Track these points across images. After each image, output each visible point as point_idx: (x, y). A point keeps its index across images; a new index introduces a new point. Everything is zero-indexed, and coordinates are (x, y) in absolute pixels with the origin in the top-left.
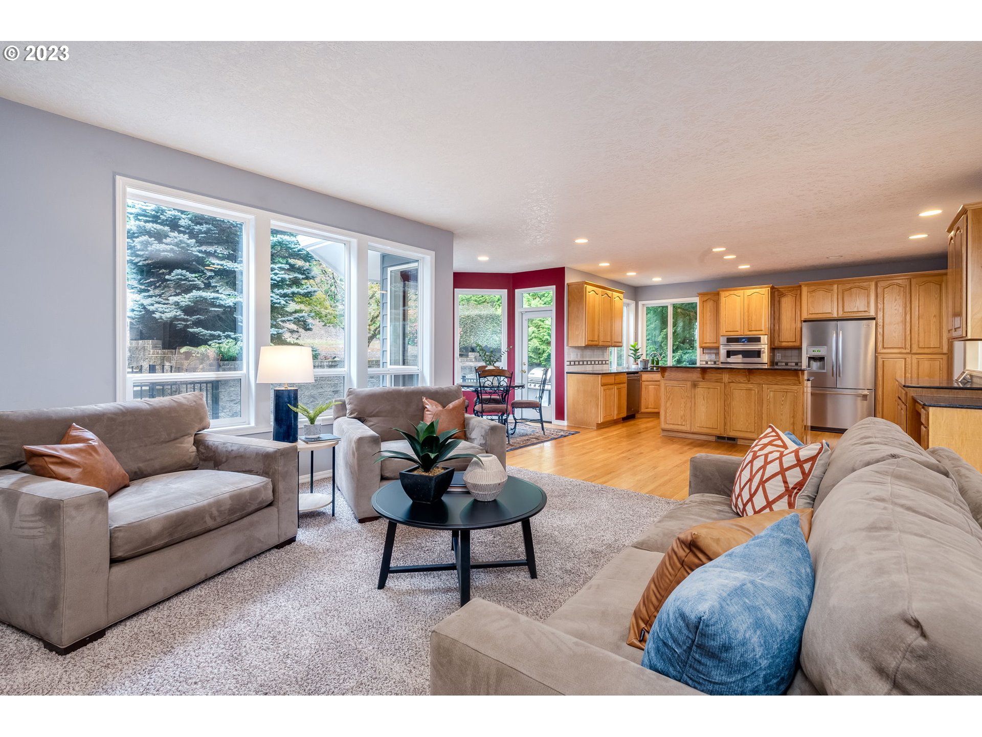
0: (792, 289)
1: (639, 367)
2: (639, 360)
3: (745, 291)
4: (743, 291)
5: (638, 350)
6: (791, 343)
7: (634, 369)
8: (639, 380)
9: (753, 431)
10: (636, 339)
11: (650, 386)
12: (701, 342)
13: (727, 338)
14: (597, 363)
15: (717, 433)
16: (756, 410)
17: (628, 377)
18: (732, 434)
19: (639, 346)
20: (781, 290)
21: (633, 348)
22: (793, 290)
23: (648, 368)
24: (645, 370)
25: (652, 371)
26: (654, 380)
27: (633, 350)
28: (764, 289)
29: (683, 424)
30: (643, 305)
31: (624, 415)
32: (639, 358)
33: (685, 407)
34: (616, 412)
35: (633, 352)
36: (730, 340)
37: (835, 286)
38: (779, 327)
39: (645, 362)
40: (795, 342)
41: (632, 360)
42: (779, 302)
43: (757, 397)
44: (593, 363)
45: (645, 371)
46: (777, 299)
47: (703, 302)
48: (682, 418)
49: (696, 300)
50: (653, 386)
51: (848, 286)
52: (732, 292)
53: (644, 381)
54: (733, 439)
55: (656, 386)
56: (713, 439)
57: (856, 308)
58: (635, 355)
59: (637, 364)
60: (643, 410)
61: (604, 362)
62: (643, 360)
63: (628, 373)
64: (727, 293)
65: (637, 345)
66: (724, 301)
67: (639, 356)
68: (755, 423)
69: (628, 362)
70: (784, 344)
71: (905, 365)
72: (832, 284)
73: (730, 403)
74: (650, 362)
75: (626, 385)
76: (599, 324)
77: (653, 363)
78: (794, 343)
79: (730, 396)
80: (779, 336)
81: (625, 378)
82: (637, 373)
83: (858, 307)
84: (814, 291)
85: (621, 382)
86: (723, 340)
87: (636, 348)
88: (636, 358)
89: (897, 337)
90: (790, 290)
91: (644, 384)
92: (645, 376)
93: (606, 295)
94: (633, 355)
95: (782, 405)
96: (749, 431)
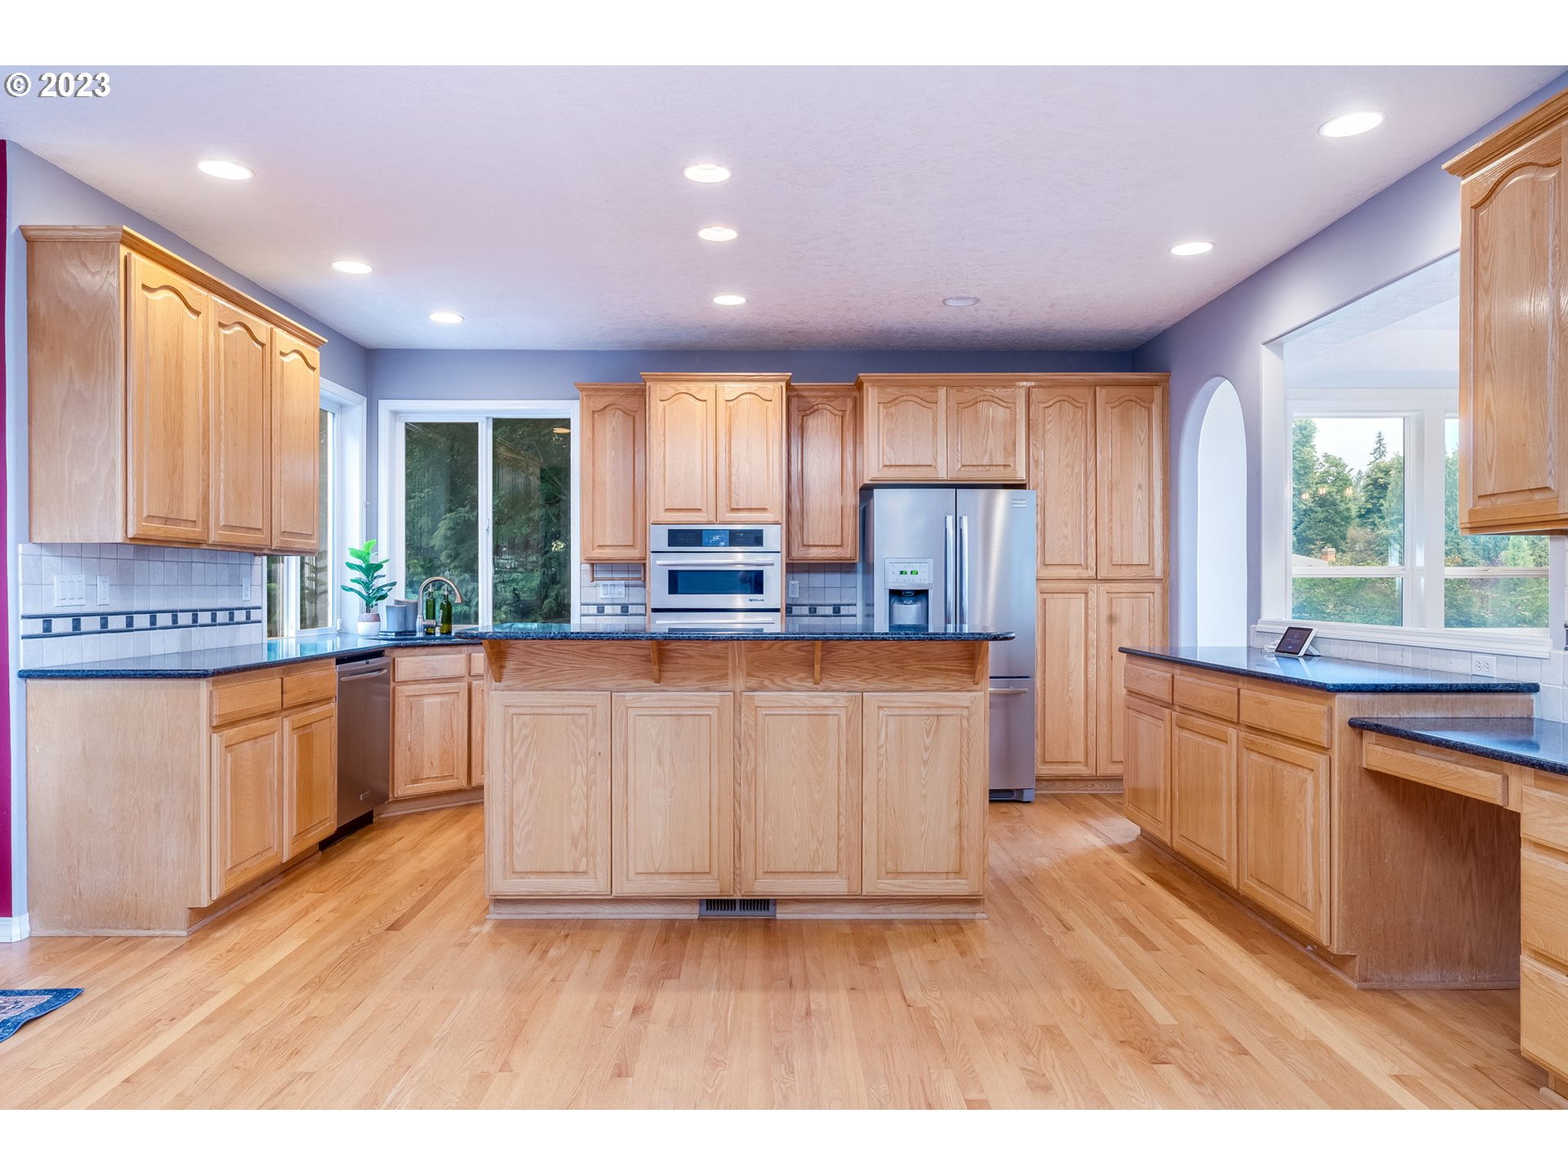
0: (833, 394)
1: (384, 627)
2: (383, 604)
3: (720, 385)
4: (712, 385)
5: (379, 566)
6: (832, 550)
7: (367, 637)
8: (386, 680)
9: (834, 868)
10: (371, 531)
11: (427, 700)
12: (588, 542)
13: (670, 531)
14: (204, 618)
15: (711, 888)
16: (843, 788)
17: (341, 674)
18: (762, 888)
19: (382, 555)
20: (805, 394)
21: (358, 562)
22: (836, 397)
23: (414, 632)
24: (405, 639)
25: (428, 643)
26: (438, 675)
27: (360, 568)
28: (770, 385)
29: (582, 868)
30: (395, 414)
31: (329, 827)
32: (383, 597)
33: (587, 798)
34: (288, 831)
35: (358, 574)
36: (681, 538)
37: (942, 392)
38: (802, 501)
39: (405, 610)
40: (841, 546)
41: (355, 602)
42: (802, 430)
43: (843, 738)
44: (185, 618)
45: (407, 646)
46: (796, 420)
47: (594, 415)
48: (574, 843)
49: (568, 408)
50: (438, 699)
51: (975, 393)
52: (682, 387)
53: (405, 682)
54: (763, 904)
55: (446, 698)
56: (691, 913)
57: (987, 456)
58: (367, 586)
59: (377, 618)
60: (403, 788)
61: (240, 616)
62: (398, 602)
63: (343, 659)
64: (668, 389)
65: (376, 549)
66: (660, 412)
67: (380, 589)
68: (839, 838)
69: (341, 612)
70: (815, 553)
71: (1087, 608)
72: (934, 387)
73: (755, 770)
74: (422, 610)
75: (333, 706)
76: (206, 448)
77: (431, 614)
78: (840, 549)
79: (755, 742)
80: (802, 529)
81: (329, 678)
82: (377, 653)
83: (991, 455)
84: (892, 402)
85: (310, 698)
86: (659, 538)
87: (372, 561)
88: (373, 597)
89: (1070, 536)
90: (827, 397)
91: (403, 692)
92: (408, 664)
93: (238, 328)
94: (357, 587)
95: (925, 763)
96: (820, 869)
